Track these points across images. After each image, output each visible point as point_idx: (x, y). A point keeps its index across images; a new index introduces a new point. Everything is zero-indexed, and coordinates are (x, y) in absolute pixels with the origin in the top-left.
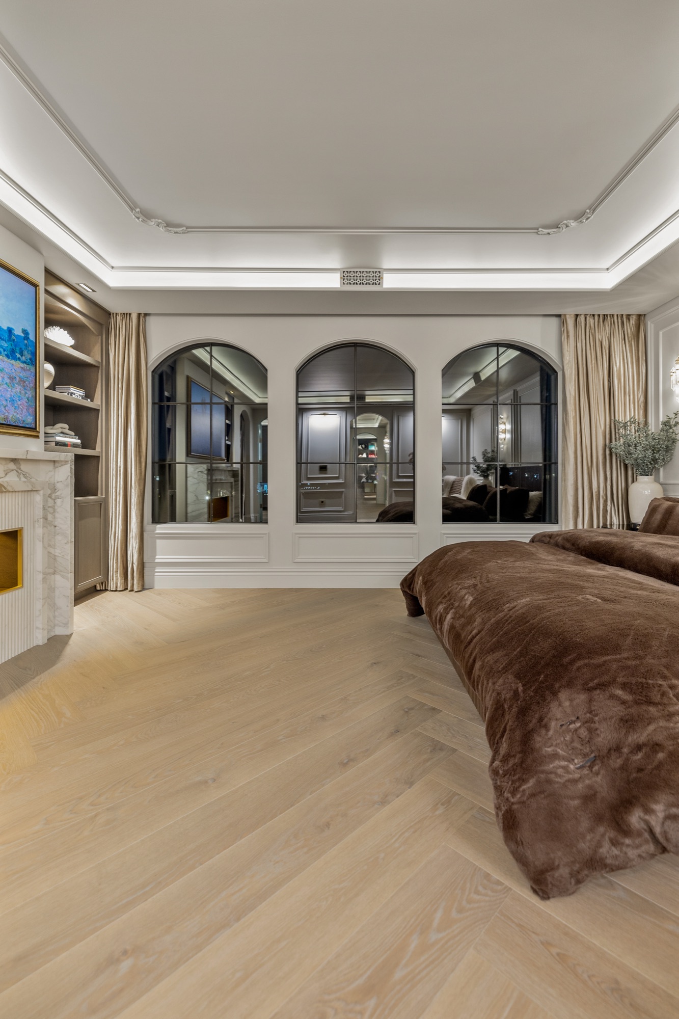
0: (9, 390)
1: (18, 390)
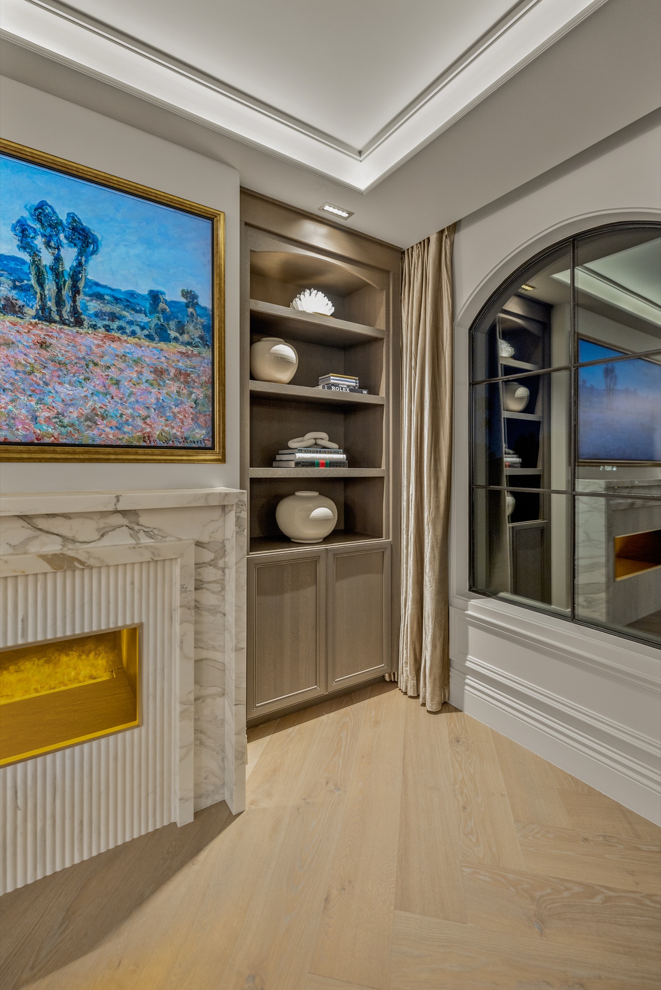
0: (154, 390)
1: (174, 389)
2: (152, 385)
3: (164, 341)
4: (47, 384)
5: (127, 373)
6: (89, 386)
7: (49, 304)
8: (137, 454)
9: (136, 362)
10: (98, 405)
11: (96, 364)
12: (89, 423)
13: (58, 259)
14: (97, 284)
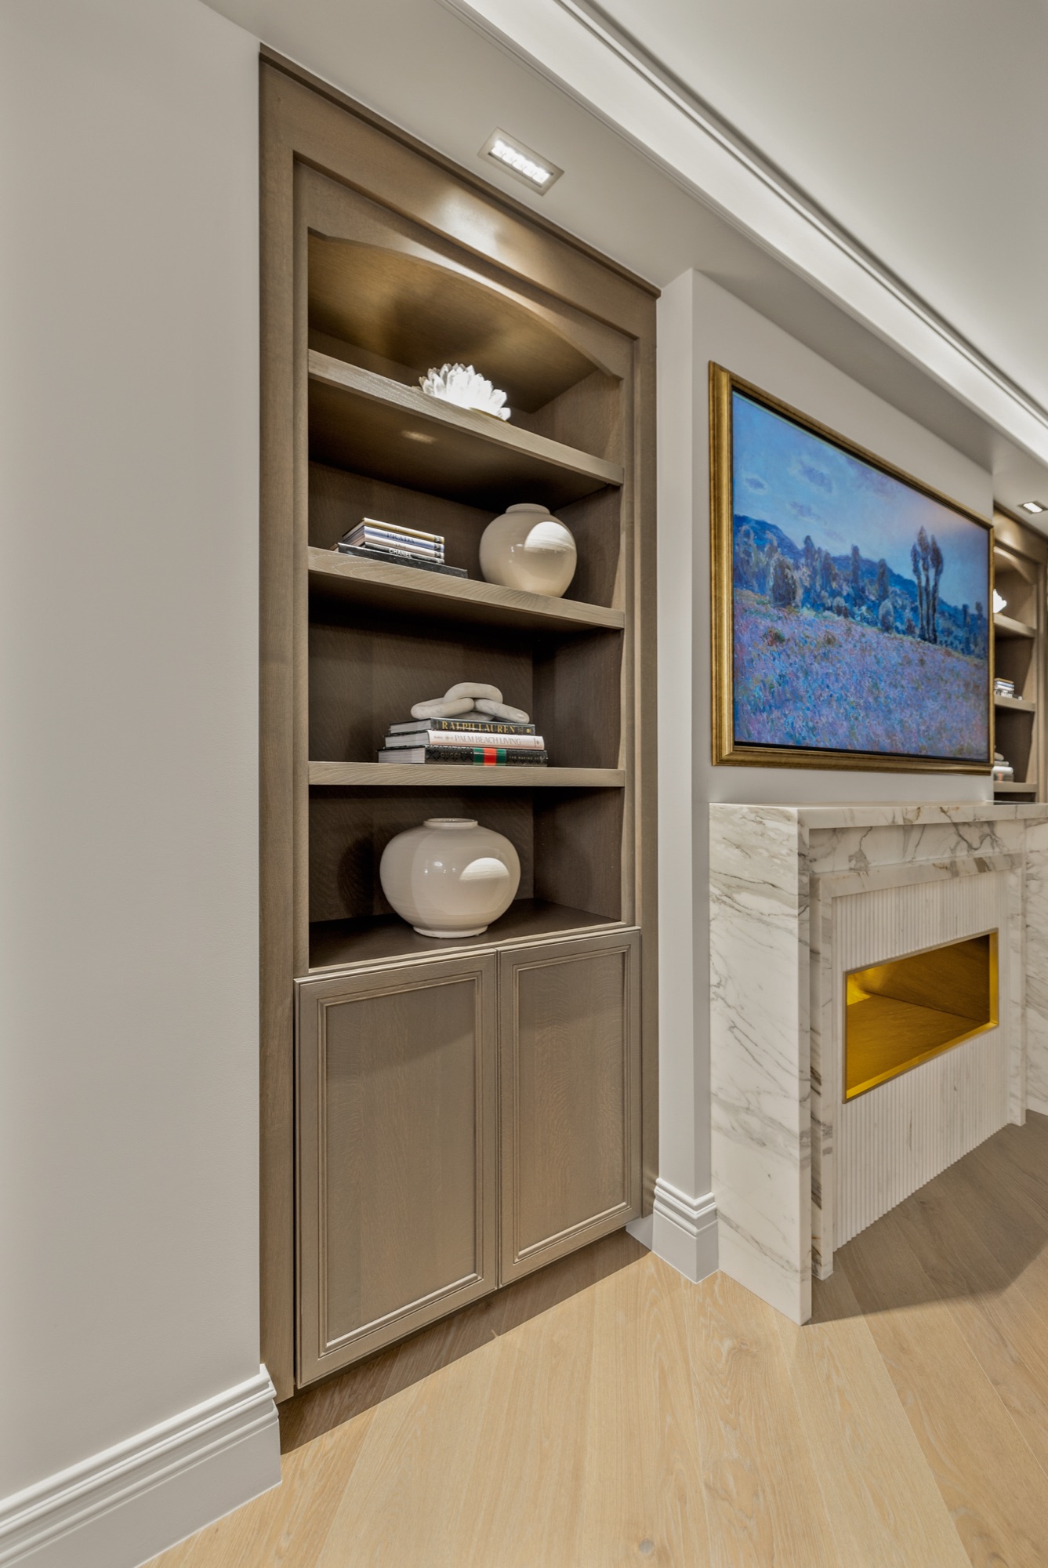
0: (965, 704)
2: (964, 698)
3: (969, 654)
4: (924, 700)
5: (954, 687)
6: (940, 701)
7: (924, 623)
9: (958, 676)
10: (943, 719)
11: (942, 680)
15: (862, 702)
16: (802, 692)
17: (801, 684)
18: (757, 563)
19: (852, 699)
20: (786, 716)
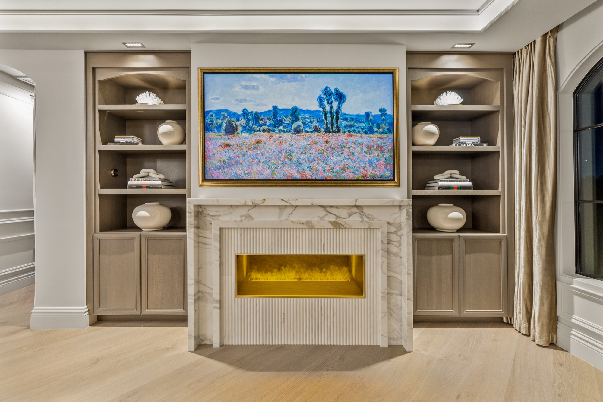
0: (368, 155)
1: (376, 154)
2: (367, 153)
3: (372, 133)
4: (328, 157)
5: (357, 149)
6: (343, 156)
7: (329, 126)
8: (361, 183)
9: (360, 144)
10: (346, 163)
11: (345, 147)
12: (343, 171)
13: (332, 108)
14: (345, 114)
15: (280, 162)
16: (241, 161)
17: (241, 159)
18: (217, 124)
19: (273, 161)
20: (232, 170)
